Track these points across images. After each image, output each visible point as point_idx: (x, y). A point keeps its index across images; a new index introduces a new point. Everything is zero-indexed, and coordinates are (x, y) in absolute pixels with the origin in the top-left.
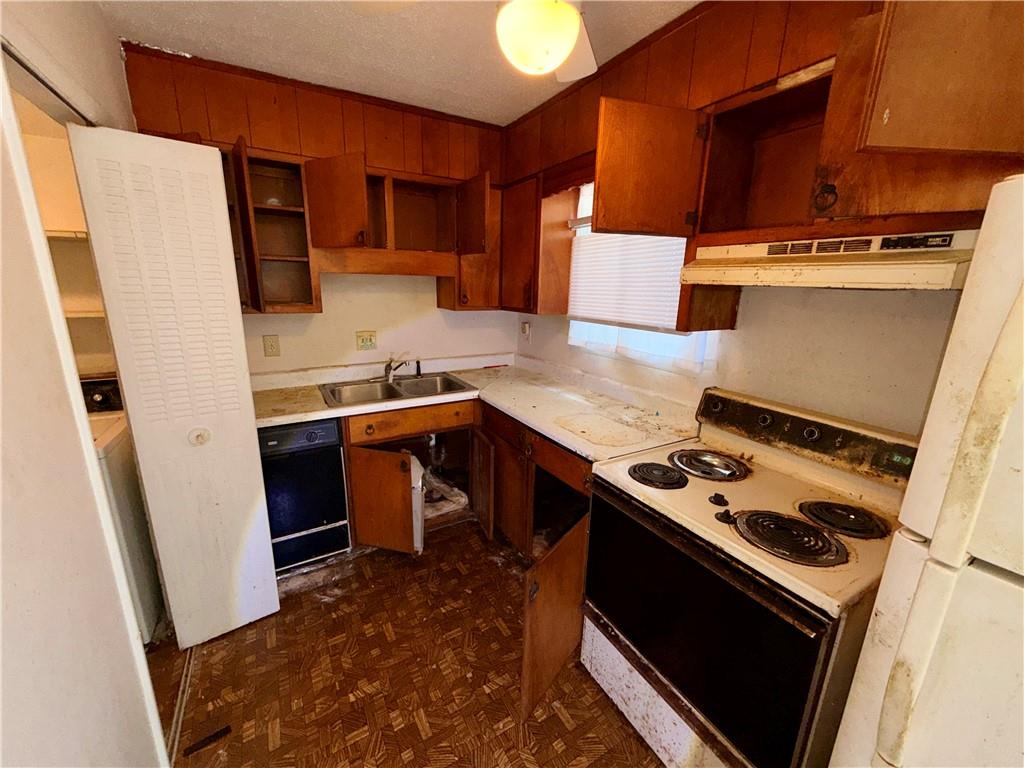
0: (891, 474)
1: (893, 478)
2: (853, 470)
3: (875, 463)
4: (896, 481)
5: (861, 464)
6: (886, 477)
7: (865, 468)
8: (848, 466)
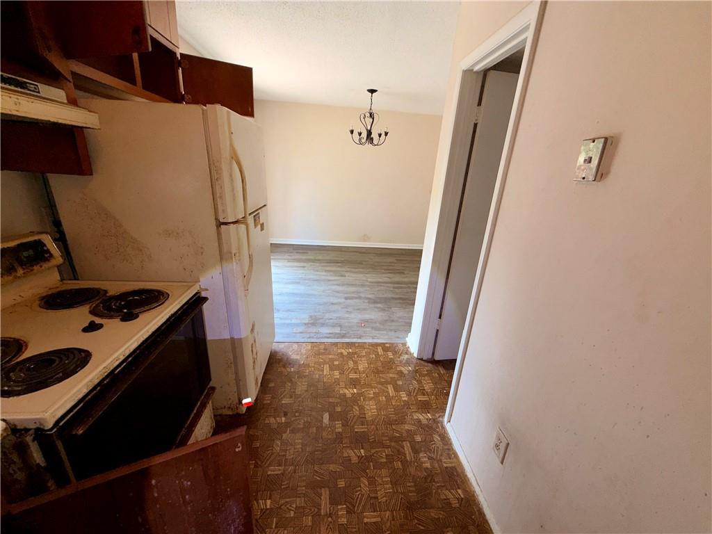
0: (36, 265)
1: (38, 266)
2: (16, 278)
3: (22, 264)
4: (41, 266)
5: (16, 271)
6: (35, 267)
7: (20, 272)
8: (11, 278)
